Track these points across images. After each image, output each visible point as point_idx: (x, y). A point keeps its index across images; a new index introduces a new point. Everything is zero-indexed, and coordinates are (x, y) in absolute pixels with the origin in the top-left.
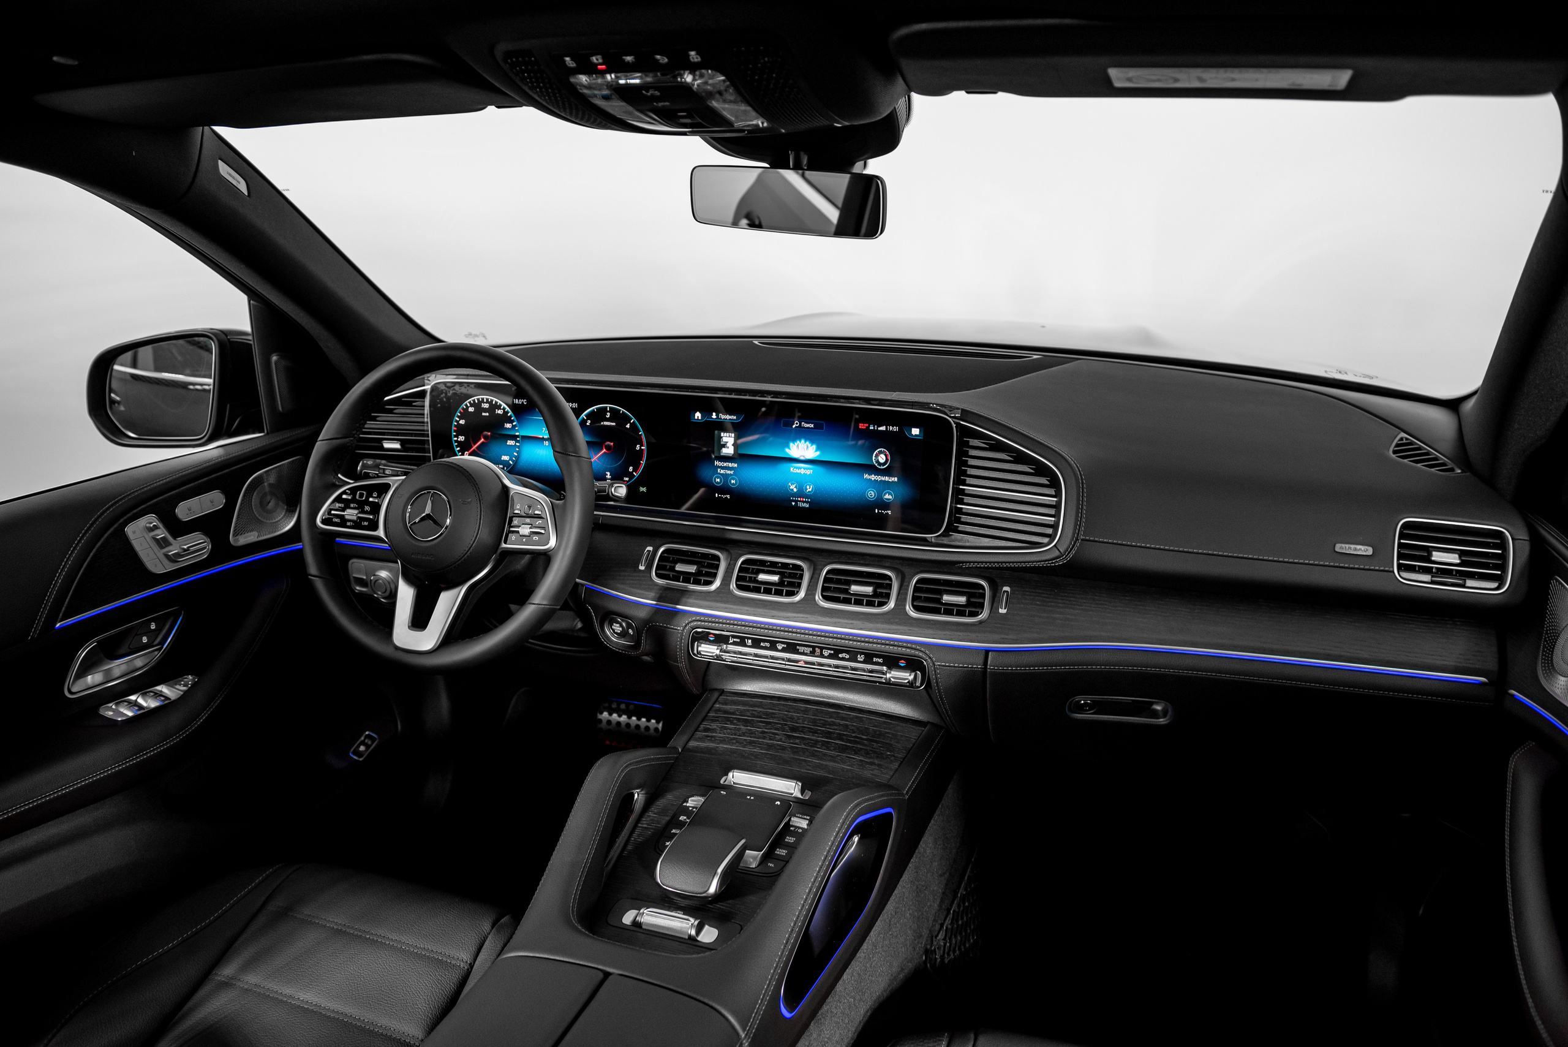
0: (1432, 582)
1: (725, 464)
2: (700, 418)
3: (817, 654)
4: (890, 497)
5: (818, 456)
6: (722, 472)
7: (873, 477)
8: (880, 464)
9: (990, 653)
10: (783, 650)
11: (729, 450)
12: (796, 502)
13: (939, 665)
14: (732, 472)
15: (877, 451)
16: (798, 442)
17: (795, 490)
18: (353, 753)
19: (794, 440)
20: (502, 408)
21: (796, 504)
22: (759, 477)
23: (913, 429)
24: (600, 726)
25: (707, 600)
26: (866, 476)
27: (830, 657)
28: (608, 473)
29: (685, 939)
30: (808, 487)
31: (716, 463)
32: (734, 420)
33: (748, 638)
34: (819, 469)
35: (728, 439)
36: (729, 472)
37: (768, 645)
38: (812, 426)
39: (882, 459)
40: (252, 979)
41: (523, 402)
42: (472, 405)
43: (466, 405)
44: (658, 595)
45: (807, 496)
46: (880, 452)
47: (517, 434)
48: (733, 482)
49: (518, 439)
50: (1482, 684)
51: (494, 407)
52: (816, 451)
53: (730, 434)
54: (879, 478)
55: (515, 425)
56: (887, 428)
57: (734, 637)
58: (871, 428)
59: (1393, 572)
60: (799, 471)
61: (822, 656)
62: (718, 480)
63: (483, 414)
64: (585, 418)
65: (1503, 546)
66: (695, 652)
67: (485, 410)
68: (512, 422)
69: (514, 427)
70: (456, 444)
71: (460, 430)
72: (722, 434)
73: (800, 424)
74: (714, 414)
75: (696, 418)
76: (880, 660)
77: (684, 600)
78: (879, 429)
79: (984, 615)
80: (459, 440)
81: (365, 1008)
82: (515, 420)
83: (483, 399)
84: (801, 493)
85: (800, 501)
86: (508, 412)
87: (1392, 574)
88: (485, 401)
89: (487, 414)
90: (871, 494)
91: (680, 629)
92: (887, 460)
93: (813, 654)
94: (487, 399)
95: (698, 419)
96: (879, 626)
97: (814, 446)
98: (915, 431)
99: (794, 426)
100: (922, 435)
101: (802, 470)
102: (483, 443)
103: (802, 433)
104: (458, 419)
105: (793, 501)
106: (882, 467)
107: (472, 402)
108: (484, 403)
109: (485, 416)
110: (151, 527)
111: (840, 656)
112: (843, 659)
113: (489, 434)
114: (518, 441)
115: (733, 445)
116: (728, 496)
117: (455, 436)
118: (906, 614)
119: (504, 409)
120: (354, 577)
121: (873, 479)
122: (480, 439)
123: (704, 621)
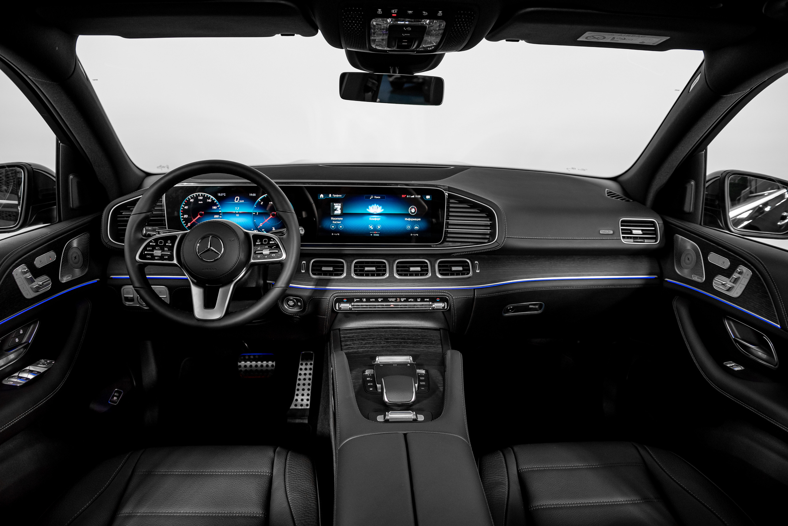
0: (634, 242)
1: (336, 219)
2: (323, 197)
3: (398, 301)
4: (417, 228)
5: (383, 211)
6: (335, 222)
7: (409, 219)
8: (412, 213)
9: (475, 290)
10: (382, 301)
11: (338, 212)
12: (373, 234)
13: (455, 298)
14: (340, 222)
15: (410, 207)
16: (373, 205)
17: (372, 228)
18: (110, 402)
19: (371, 205)
20: (211, 198)
21: (373, 235)
22: (353, 224)
23: (427, 196)
24: (240, 369)
25: (342, 282)
26: (406, 219)
27: (405, 301)
28: (274, 228)
29: (412, 421)
30: (378, 226)
31: (332, 218)
32: (341, 197)
33: (364, 298)
34: (384, 218)
35: (338, 207)
36: (339, 222)
37: (374, 300)
38: (380, 197)
39: (413, 210)
40: (143, 510)
41: (223, 195)
42: (192, 198)
43: (189, 198)
44: (315, 283)
45: (378, 231)
46: (412, 208)
47: (220, 211)
48: (340, 227)
49: (221, 214)
50: (655, 278)
51: (205, 198)
52: (382, 209)
53: (339, 204)
54: (412, 219)
55: (219, 207)
56: (415, 196)
57: (356, 298)
58: (408, 197)
59: (621, 239)
60: (373, 219)
61: (401, 301)
62: (333, 227)
63: (199, 202)
64: (260, 201)
65: (654, 226)
66: (337, 308)
67: (201, 200)
68: (216, 205)
69: (218, 208)
70: (183, 219)
71: (185, 212)
72: (335, 204)
73: (374, 197)
74: (330, 195)
75: (321, 197)
76: (428, 300)
77: (330, 284)
78: (411, 197)
79: (471, 274)
80: (184, 217)
81: (223, 506)
82: (219, 204)
83: (199, 195)
84: (375, 230)
85: (375, 233)
86: (214, 201)
87: (620, 240)
88: (200, 195)
89: (202, 202)
90: (409, 227)
91: (329, 298)
92: (415, 211)
93: (396, 301)
94: (202, 195)
95: (322, 198)
96: (427, 284)
97: (381, 207)
98: (428, 197)
99: (370, 198)
100: (431, 198)
101: (375, 218)
102: (199, 217)
103: (374, 202)
104: (184, 206)
105: (371, 234)
106: (413, 214)
107: (192, 196)
108: (200, 196)
109: (200, 203)
110: (25, 271)
111: (409, 300)
112: (411, 302)
113: (203, 212)
114: (221, 216)
115: (340, 209)
116: (338, 234)
117: (182, 215)
118: (437, 277)
119: (212, 199)
120: (124, 297)
121: (409, 220)
122: (198, 216)
123: (340, 293)
